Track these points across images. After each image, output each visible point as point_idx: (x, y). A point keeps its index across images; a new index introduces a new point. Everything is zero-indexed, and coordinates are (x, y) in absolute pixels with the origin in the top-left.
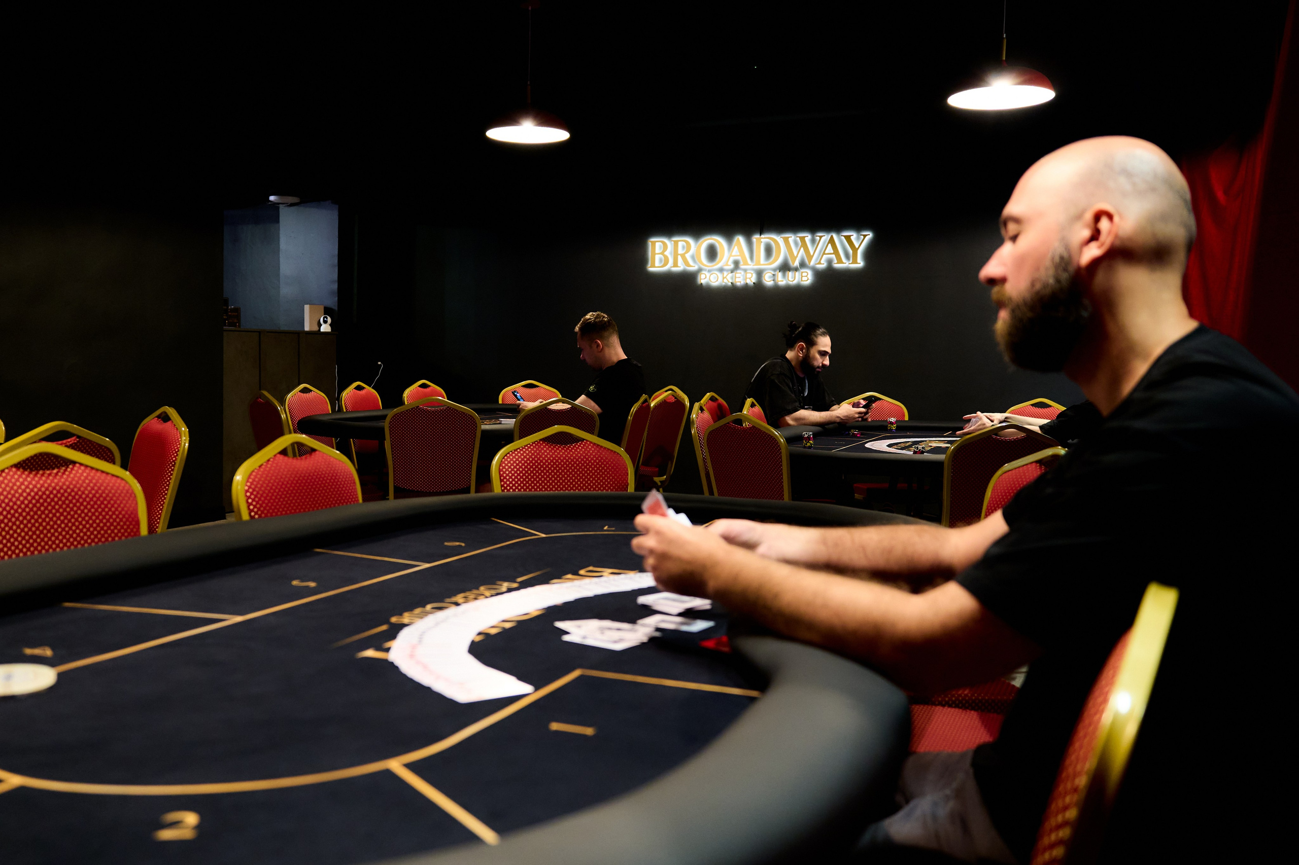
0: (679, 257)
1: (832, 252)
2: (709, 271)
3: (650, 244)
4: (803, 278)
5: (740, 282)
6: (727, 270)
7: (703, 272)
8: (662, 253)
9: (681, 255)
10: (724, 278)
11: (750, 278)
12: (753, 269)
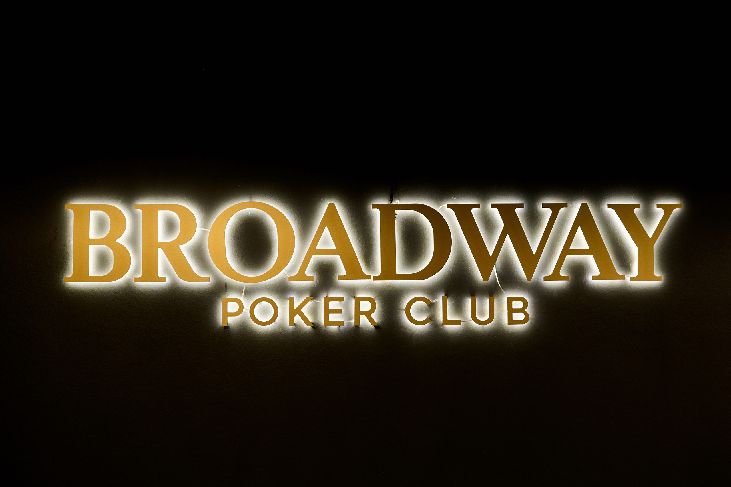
0: (160, 251)
1: (586, 247)
2: (248, 292)
3: (71, 213)
4: (514, 314)
5: (340, 324)
6: (300, 291)
7: (232, 295)
8: (110, 241)
9: (165, 246)
10: (293, 312)
11: (368, 314)
12: (371, 289)
